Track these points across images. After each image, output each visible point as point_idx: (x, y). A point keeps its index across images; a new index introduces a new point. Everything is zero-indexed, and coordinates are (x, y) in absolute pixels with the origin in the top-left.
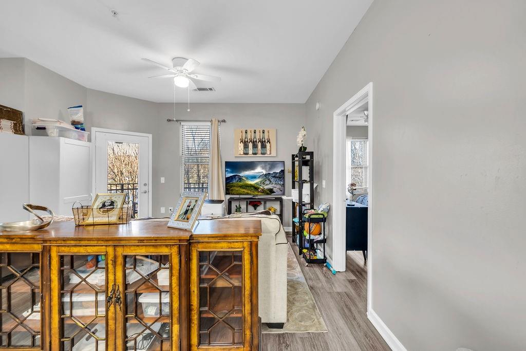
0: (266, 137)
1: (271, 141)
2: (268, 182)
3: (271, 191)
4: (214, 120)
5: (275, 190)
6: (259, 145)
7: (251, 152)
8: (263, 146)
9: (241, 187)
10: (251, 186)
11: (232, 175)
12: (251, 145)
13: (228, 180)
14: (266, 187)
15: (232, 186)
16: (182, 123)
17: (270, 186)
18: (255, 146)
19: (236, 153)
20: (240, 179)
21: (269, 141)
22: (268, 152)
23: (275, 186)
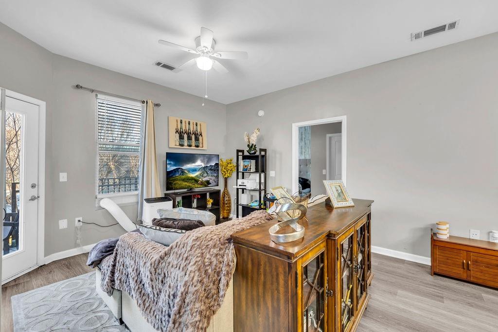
0: (199, 131)
1: (202, 134)
2: (206, 175)
3: (208, 183)
4: (150, 102)
5: (211, 181)
6: (193, 137)
7: (186, 143)
8: (197, 139)
9: (184, 180)
10: (192, 179)
11: (175, 168)
12: (186, 136)
13: (169, 175)
14: (204, 179)
15: (175, 180)
16: (99, 96)
17: (207, 179)
18: (189, 138)
19: (173, 145)
20: (183, 172)
22: (201, 146)
23: (211, 178)
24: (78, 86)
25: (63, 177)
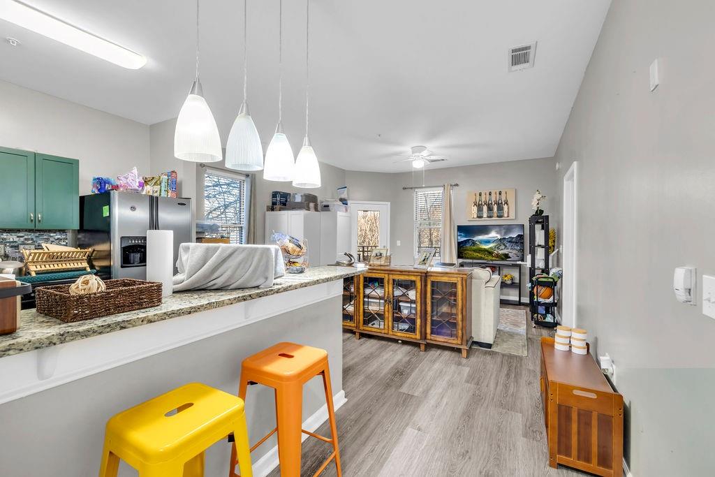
0: (503, 199)
1: (509, 202)
2: (503, 247)
3: (506, 256)
4: (446, 185)
5: (510, 255)
6: (495, 208)
7: (485, 215)
8: (500, 208)
9: (474, 251)
10: (485, 250)
11: (466, 239)
12: (485, 208)
13: (460, 244)
14: (501, 252)
15: (465, 250)
16: (416, 190)
17: (505, 251)
18: (490, 209)
19: (469, 217)
20: (474, 243)
21: (506, 203)
22: (506, 215)
23: (511, 251)
24: (404, 189)
25: (399, 243)
